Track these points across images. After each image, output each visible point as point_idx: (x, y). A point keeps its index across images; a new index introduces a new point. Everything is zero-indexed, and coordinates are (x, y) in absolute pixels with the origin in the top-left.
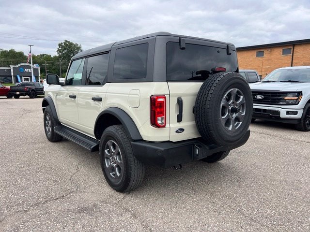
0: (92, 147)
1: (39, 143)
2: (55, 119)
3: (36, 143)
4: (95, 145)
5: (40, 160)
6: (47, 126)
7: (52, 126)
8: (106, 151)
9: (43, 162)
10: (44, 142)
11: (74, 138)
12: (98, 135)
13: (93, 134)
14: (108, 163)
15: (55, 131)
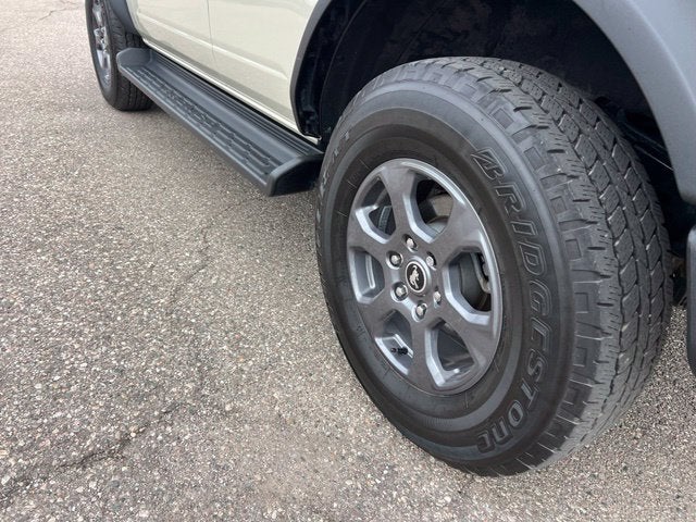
0: (277, 172)
1: (75, 107)
2: (118, 18)
3: (61, 109)
4: (291, 160)
5: (56, 184)
6: (100, 48)
7: (113, 50)
8: (361, 216)
9: (69, 197)
10: (91, 108)
11: (192, 108)
12: (310, 108)
13: (288, 103)
14: (364, 282)
15: (120, 67)
